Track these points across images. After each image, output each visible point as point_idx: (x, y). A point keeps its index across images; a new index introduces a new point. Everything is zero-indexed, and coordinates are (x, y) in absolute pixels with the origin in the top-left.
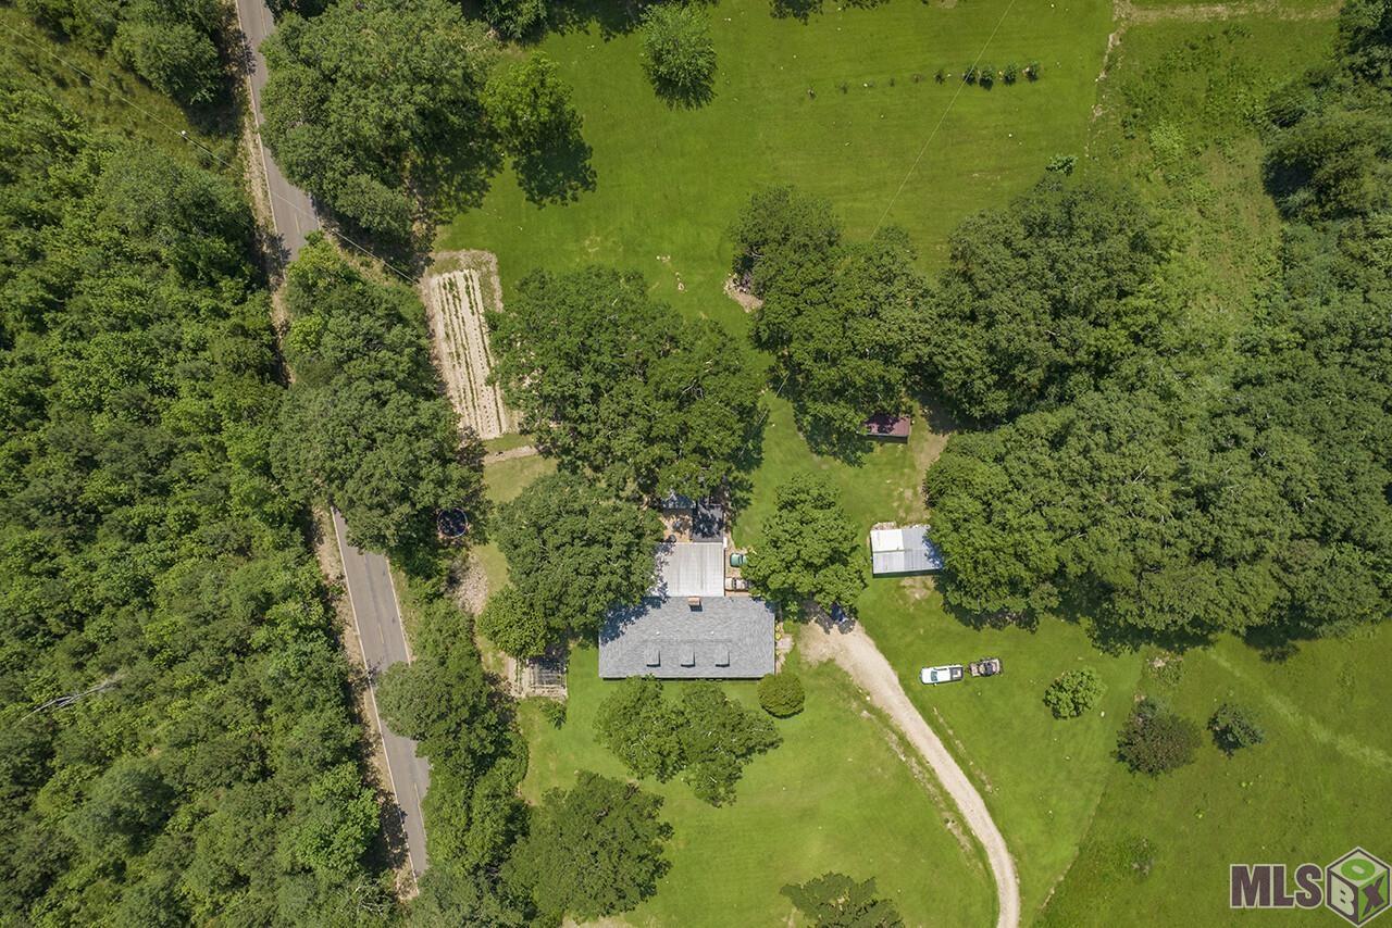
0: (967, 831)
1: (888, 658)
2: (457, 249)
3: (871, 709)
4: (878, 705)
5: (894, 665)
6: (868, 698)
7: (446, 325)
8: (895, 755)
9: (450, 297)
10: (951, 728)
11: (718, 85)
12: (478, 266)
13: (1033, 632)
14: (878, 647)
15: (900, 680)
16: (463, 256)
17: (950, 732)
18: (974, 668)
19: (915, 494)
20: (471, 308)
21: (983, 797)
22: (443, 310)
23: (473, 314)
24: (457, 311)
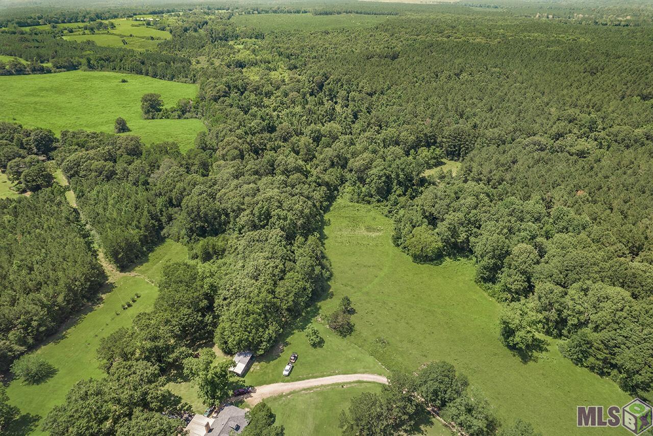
0: (350, 383)
1: (274, 383)
3: (289, 394)
4: (288, 392)
5: (277, 382)
6: (284, 394)
11: (57, 367)
13: (290, 344)
14: (267, 384)
17: (310, 375)
18: (292, 361)
21: (339, 374)
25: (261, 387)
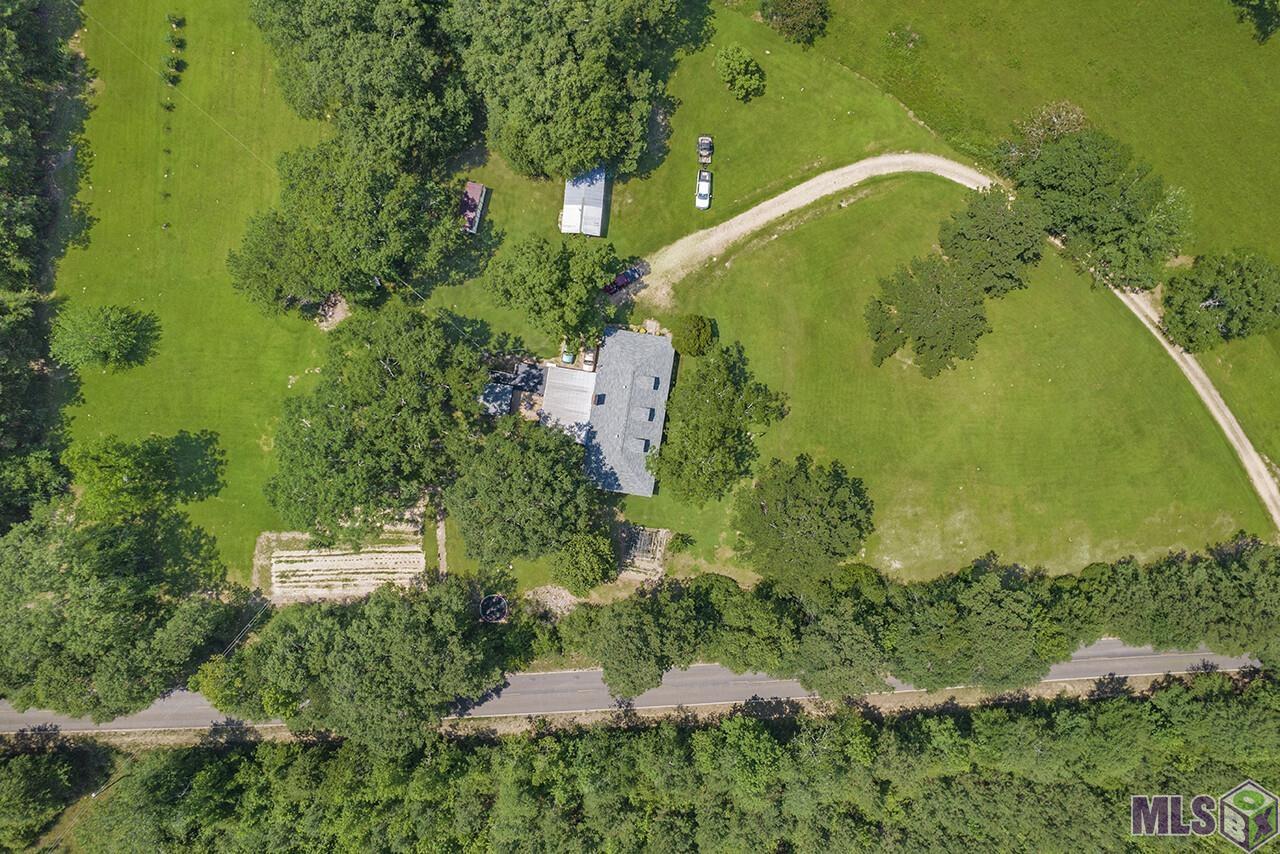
0: (853, 190)
1: (681, 236)
2: (252, 566)
3: (725, 258)
4: (721, 251)
5: (688, 232)
6: (715, 259)
7: (318, 587)
8: (771, 244)
9: (293, 579)
10: (755, 189)
11: (143, 308)
12: (270, 549)
13: (681, 103)
14: (670, 244)
15: (703, 228)
16: (259, 561)
17: (758, 190)
18: (704, 160)
19: (538, 189)
20: (305, 561)
21: (824, 171)
22: (304, 587)
23: (311, 561)
24: (307, 575)
25: (657, 255)
